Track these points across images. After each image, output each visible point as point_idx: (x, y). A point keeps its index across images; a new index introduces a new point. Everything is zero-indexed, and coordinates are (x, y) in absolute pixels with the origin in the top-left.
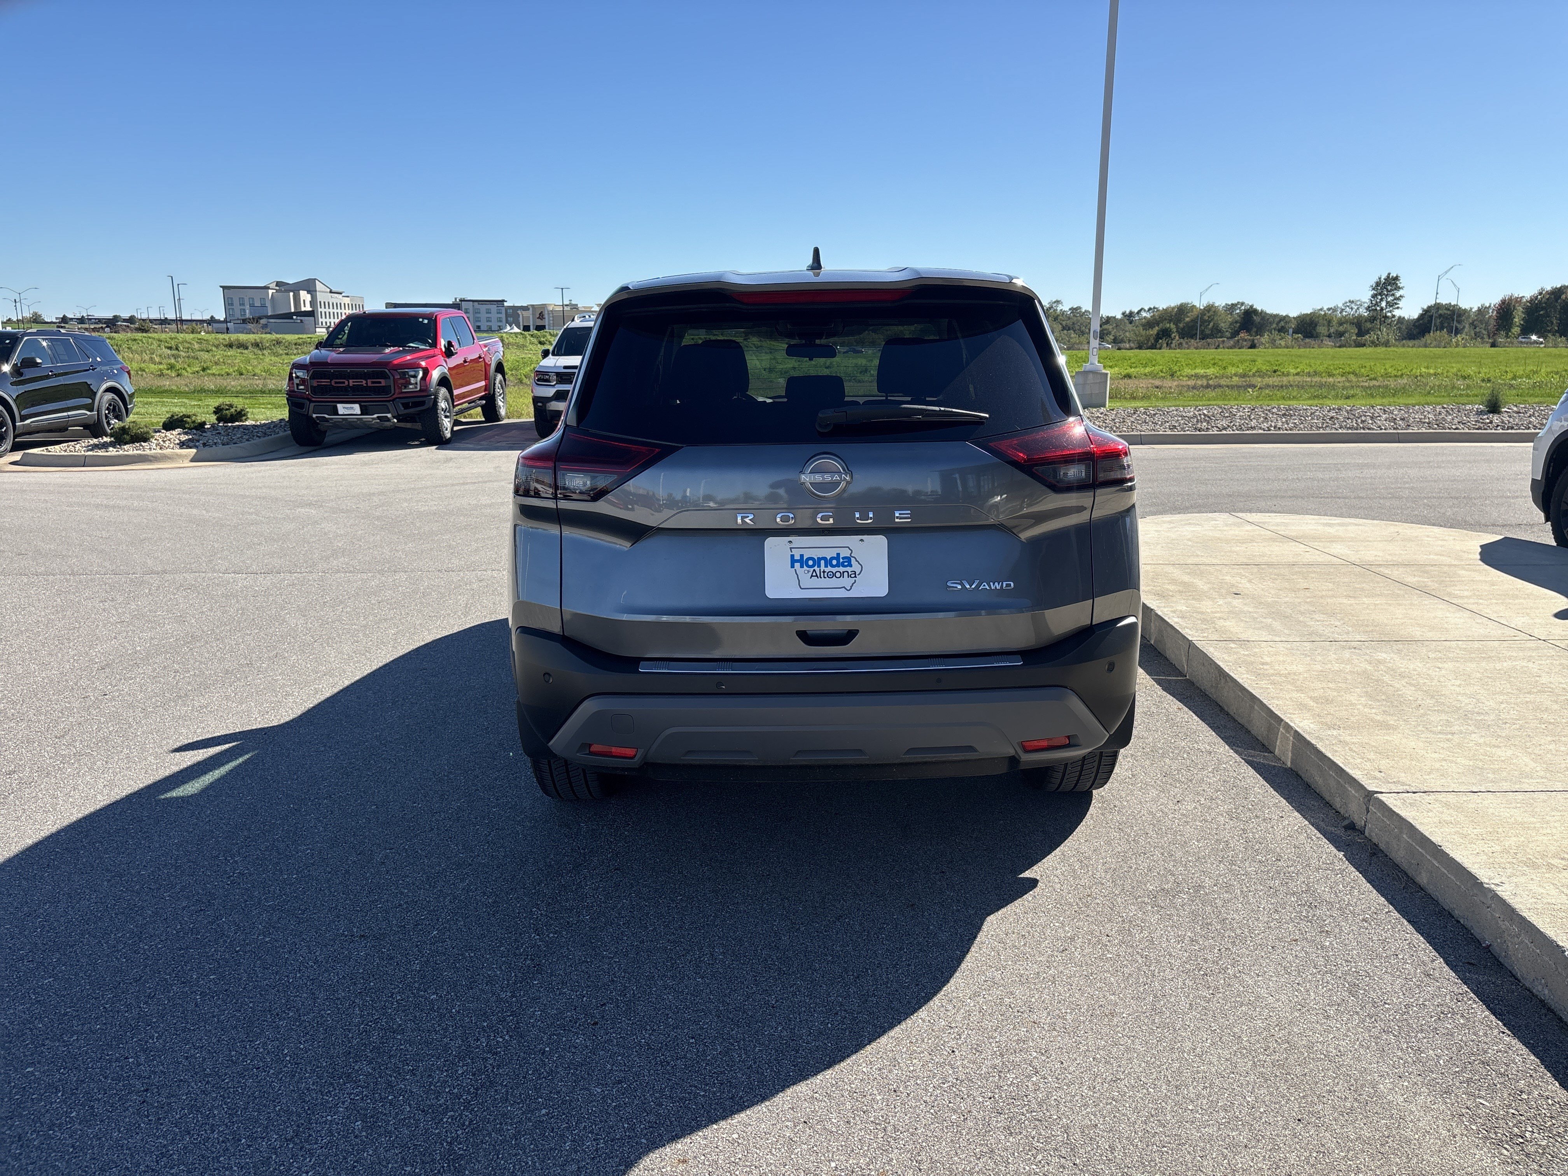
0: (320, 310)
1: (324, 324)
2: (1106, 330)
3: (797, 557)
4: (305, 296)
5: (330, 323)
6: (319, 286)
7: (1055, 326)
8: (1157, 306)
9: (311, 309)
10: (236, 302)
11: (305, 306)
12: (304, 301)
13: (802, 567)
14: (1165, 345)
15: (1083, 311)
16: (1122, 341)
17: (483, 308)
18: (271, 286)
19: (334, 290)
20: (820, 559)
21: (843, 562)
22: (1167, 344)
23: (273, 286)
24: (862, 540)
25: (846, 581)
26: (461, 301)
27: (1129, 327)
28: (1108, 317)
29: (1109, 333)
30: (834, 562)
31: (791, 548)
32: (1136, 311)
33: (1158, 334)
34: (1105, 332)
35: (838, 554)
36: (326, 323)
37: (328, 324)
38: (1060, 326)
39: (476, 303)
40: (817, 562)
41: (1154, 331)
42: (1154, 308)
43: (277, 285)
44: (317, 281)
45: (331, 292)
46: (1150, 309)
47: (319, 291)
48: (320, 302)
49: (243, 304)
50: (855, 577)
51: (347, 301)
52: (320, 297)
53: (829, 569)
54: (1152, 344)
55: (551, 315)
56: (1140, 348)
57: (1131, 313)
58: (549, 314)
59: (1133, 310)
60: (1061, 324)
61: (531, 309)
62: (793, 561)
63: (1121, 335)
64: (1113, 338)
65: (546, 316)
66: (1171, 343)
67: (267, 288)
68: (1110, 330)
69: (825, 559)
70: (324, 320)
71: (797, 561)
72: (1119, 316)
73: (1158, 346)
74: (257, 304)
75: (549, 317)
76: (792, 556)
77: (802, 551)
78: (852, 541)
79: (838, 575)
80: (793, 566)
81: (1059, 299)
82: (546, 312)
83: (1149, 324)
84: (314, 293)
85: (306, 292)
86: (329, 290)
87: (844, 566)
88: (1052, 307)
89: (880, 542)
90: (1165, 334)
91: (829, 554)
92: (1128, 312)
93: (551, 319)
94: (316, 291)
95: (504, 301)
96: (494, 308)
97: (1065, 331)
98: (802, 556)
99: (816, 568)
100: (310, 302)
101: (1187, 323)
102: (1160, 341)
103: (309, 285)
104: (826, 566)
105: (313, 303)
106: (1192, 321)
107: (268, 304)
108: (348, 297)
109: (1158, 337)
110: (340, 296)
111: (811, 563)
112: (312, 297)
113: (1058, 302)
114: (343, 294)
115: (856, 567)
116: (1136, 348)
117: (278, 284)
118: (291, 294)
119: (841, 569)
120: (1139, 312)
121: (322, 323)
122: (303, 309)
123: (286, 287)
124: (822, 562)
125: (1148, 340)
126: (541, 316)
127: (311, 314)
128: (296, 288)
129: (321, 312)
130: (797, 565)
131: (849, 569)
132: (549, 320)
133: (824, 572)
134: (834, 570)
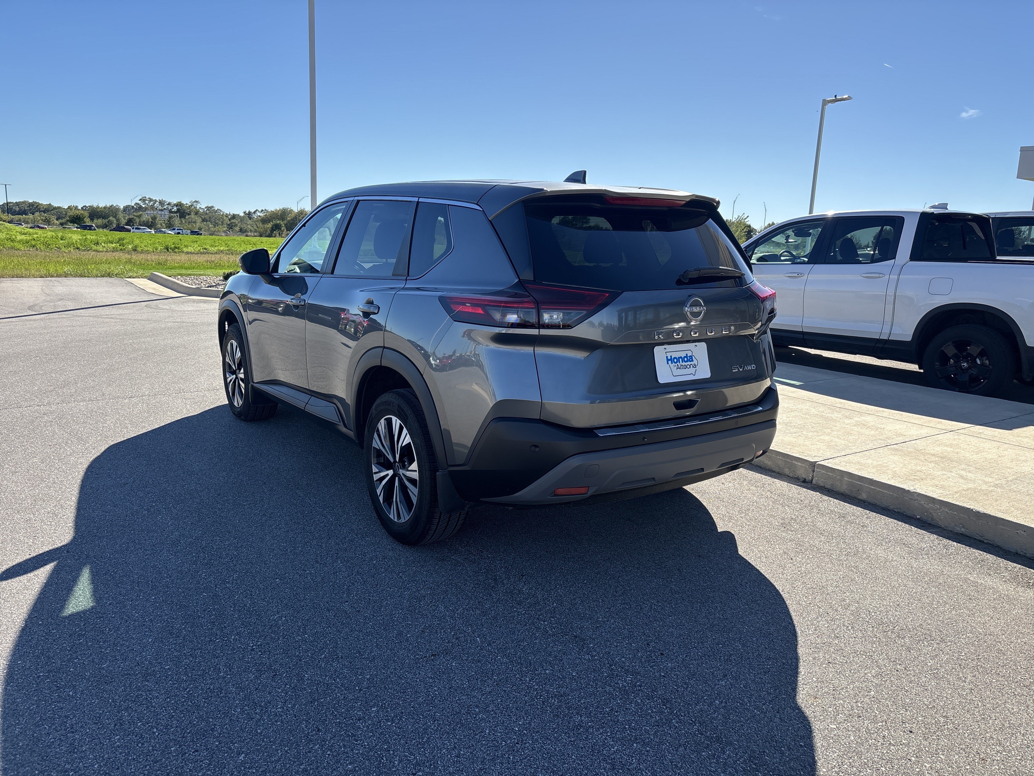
2: (234, 223)
3: (669, 358)
7: (197, 218)
8: (267, 209)
13: (672, 363)
14: (278, 235)
15: (216, 209)
16: (246, 231)
20: (679, 358)
21: (690, 359)
22: (279, 234)
24: (696, 345)
25: (692, 370)
27: (250, 222)
28: (234, 214)
29: (236, 225)
30: (686, 359)
31: (666, 352)
32: (253, 211)
33: (272, 228)
34: (233, 224)
35: (687, 354)
38: (201, 219)
40: (678, 359)
41: (270, 225)
42: (265, 210)
46: (262, 211)
50: (696, 367)
53: (684, 363)
54: (269, 234)
56: (261, 236)
57: (250, 213)
59: (251, 211)
60: (201, 217)
62: (668, 360)
63: (244, 226)
64: (239, 228)
66: (282, 234)
68: (237, 223)
69: (681, 357)
71: (669, 360)
72: (242, 214)
73: (273, 235)
76: (667, 357)
77: (671, 354)
78: (691, 346)
79: (688, 366)
80: (668, 363)
81: (197, 200)
83: (264, 221)
87: (690, 361)
88: (193, 205)
89: (703, 345)
90: (277, 227)
91: (683, 354)
92: (247, 212)
97: (205, 223)
98: (671, 356)
99: (678, 363)
101: (289, 221)
102: (275, 232)
104: (682, 362)
106: (292, 220)
109: (273, 230)
111: (675, 360)
113: (196, 202)
115: (695, 362)
116: (259, 236)
119: (689, 363)
120: (255, 212)
124: (681, 359)
125: (266, 231)
130: (670, 362)
131: (692, 363)
133: (682, 365)
134: (686, 364)
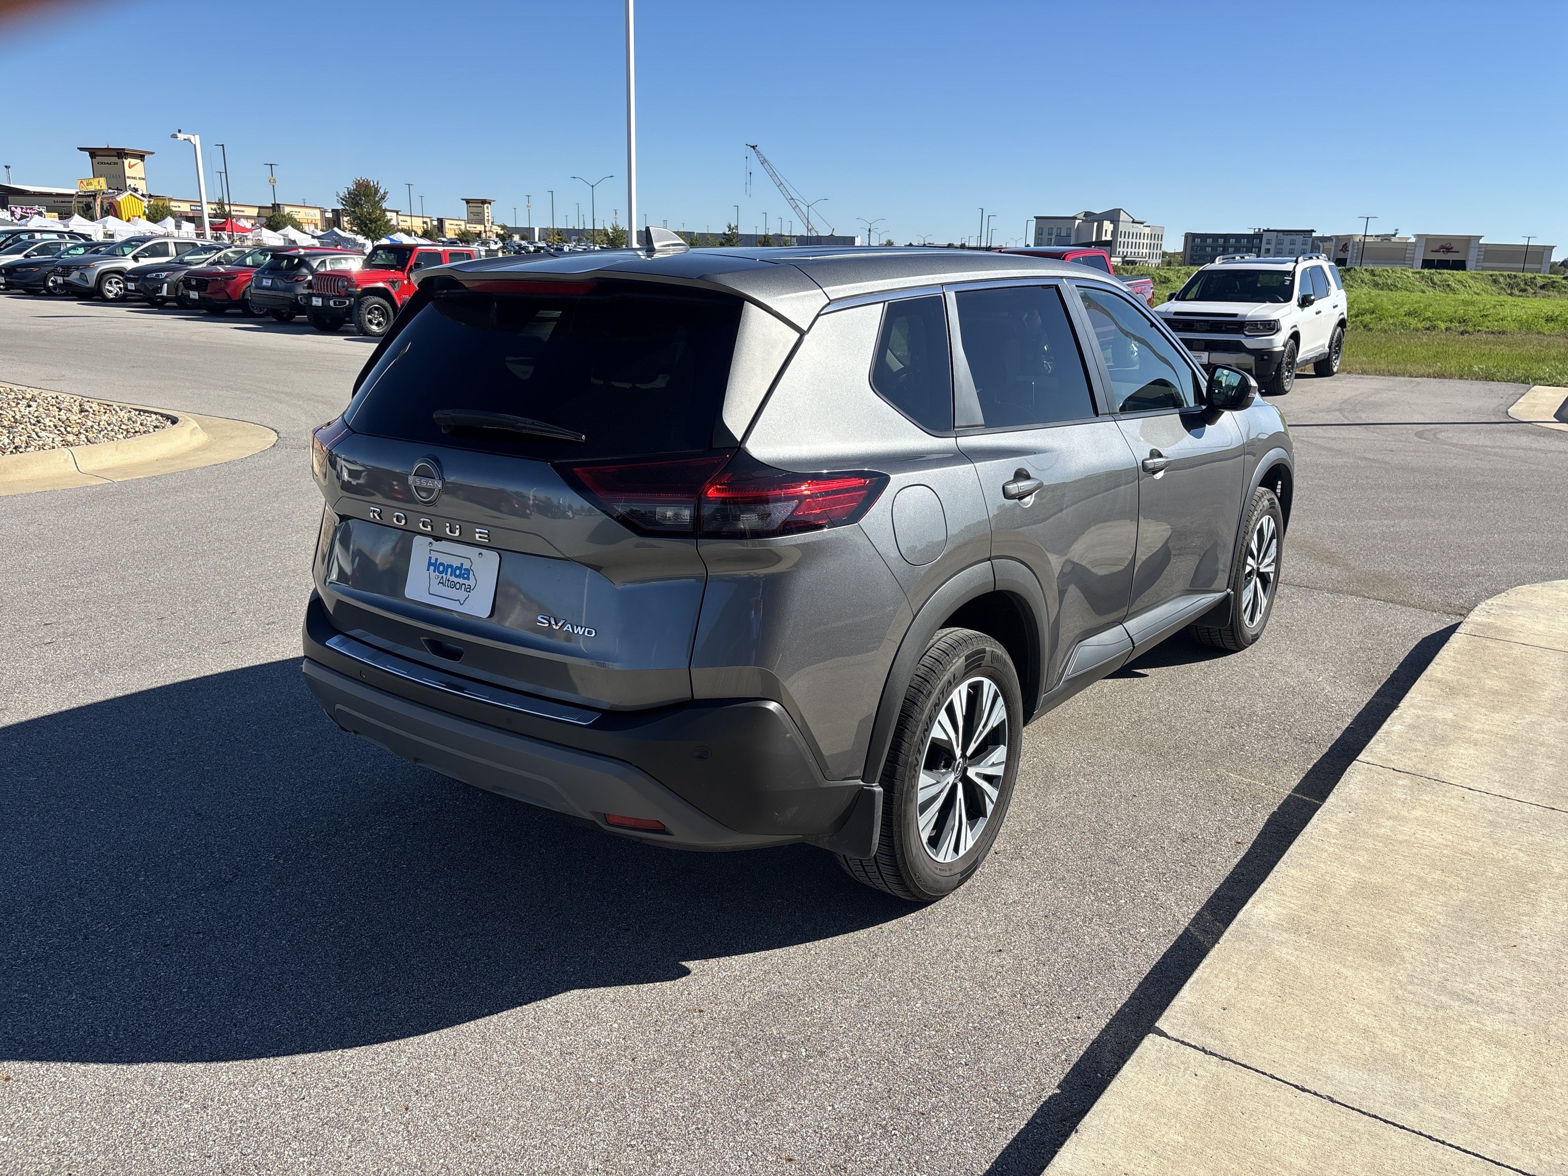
0: (1119, 239)
1: (1121, 253)
3: (433, 561)
4: (1108, 226)
5: (1127, 252)
6: (1123, 216)
9: (1111, 239)
10: (1046, 231)
11: (1106, 236)
12: (1106, 231)
13: (434, 571)
17: (1288, 239)
18: (1078, 217)
19: (1136, 220)
20: (448, 566)
21: (464, 574)
23: (1081, 216)
24: (482, 554)
25: (462, 595)
26: (1264, 231)
30: (458, 572)
31: (431, 550)
35: (462, 564)
36: (1123, 252)
37: (1125, 254)
39: (1281, 234)
40: (446, 568)
43: (1085, 216)
44: (1122, 211)
45: (1133, 222)
47: (1122, 221)
48: (1121, 232)
49: (1051, 234)
50: (469, 592)
51: (1147, 231)
52: (1122, 227)
53: (453, 578)
55: (1356, 247)
58: (1353, 246)
61: (1334, 240)
62: (430, 564)
65: (1350, 248)
67: (1075, 218)
69: (451, 566)
70: (1121, 250)
71: (432, 565)
74: (1064, 234)
75: (1353, 249)
76: (430, 558)
77: (437, 555)
78: (474, 553)
79: (458, 586)
80: (428, 570)
82: (1351, 244)
84: (1117, 223)
85: (1109, 222)
86: (1132, 220)
87: (464, 578)
89: (494, 557)
91: (456, 562)
93: (1356, 251)
94: (1119, 221)
95: (1313, 231)
96: (1299, 238)
98: (436, 559)
99: (444, 575)
100: (1112, 232)
103: (1113, 216)
104: (451, 575)
105: (1114, 233)
107: (1073, 234)
108: (1149, 226)
110: (1142, 226)
111: (441, 568)
112: (1114, 227)
114: (1145, 224)
115: (472, 582)
117: (1087, 214)
118: (1096, 224)
119: (461, 581)
121: (1119, 252)
122: (1104, 238)
123: (1092, 217)
124: (450, 570)
126: (1345, 248)
127: (1108, 243)
128: (1100, 218)
129: (1120, 242)
130: (432, 568)
131: (466, 582)
132: (1352, 253)
133: (449, 580)
134: (456, 580)
